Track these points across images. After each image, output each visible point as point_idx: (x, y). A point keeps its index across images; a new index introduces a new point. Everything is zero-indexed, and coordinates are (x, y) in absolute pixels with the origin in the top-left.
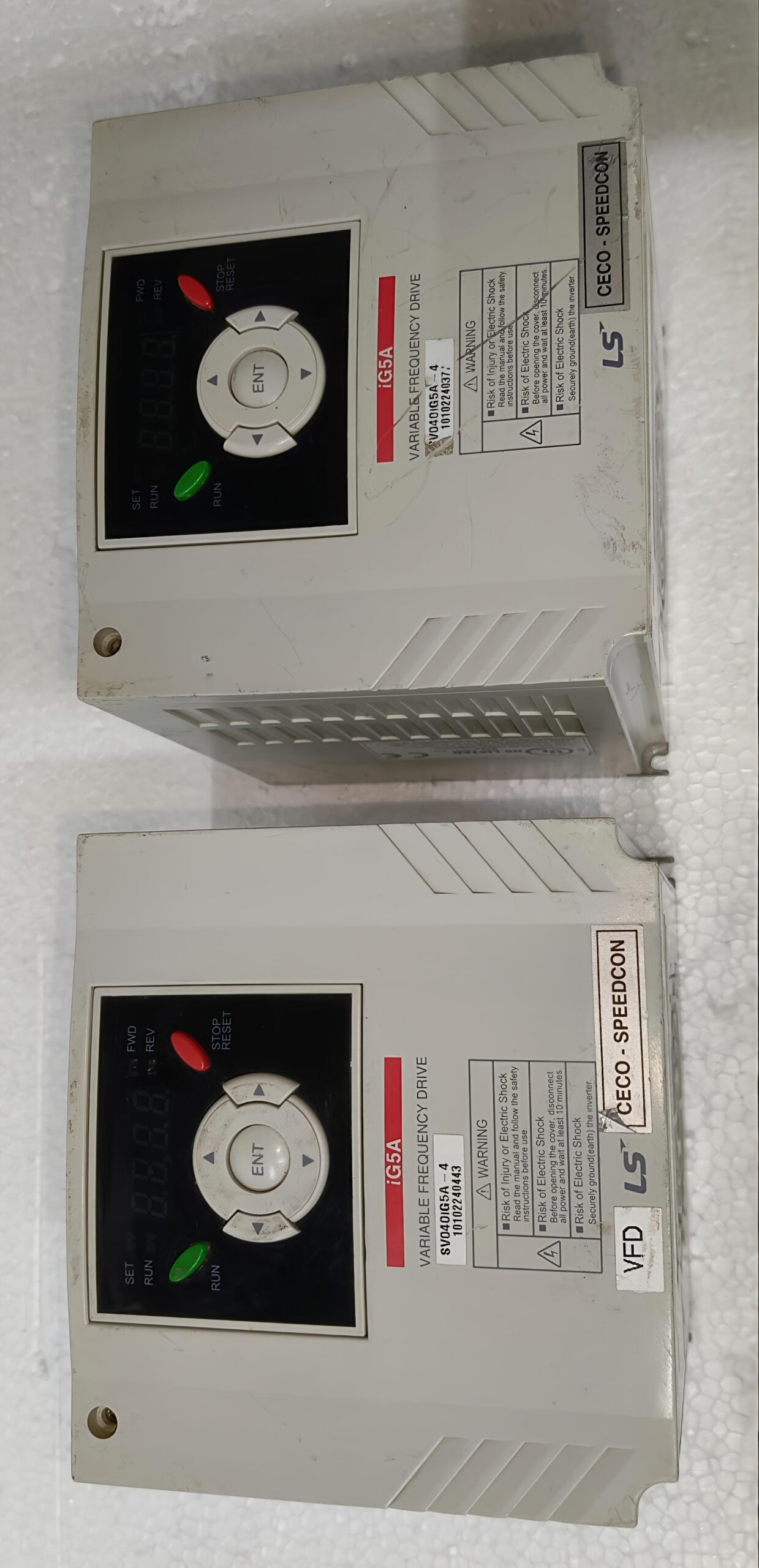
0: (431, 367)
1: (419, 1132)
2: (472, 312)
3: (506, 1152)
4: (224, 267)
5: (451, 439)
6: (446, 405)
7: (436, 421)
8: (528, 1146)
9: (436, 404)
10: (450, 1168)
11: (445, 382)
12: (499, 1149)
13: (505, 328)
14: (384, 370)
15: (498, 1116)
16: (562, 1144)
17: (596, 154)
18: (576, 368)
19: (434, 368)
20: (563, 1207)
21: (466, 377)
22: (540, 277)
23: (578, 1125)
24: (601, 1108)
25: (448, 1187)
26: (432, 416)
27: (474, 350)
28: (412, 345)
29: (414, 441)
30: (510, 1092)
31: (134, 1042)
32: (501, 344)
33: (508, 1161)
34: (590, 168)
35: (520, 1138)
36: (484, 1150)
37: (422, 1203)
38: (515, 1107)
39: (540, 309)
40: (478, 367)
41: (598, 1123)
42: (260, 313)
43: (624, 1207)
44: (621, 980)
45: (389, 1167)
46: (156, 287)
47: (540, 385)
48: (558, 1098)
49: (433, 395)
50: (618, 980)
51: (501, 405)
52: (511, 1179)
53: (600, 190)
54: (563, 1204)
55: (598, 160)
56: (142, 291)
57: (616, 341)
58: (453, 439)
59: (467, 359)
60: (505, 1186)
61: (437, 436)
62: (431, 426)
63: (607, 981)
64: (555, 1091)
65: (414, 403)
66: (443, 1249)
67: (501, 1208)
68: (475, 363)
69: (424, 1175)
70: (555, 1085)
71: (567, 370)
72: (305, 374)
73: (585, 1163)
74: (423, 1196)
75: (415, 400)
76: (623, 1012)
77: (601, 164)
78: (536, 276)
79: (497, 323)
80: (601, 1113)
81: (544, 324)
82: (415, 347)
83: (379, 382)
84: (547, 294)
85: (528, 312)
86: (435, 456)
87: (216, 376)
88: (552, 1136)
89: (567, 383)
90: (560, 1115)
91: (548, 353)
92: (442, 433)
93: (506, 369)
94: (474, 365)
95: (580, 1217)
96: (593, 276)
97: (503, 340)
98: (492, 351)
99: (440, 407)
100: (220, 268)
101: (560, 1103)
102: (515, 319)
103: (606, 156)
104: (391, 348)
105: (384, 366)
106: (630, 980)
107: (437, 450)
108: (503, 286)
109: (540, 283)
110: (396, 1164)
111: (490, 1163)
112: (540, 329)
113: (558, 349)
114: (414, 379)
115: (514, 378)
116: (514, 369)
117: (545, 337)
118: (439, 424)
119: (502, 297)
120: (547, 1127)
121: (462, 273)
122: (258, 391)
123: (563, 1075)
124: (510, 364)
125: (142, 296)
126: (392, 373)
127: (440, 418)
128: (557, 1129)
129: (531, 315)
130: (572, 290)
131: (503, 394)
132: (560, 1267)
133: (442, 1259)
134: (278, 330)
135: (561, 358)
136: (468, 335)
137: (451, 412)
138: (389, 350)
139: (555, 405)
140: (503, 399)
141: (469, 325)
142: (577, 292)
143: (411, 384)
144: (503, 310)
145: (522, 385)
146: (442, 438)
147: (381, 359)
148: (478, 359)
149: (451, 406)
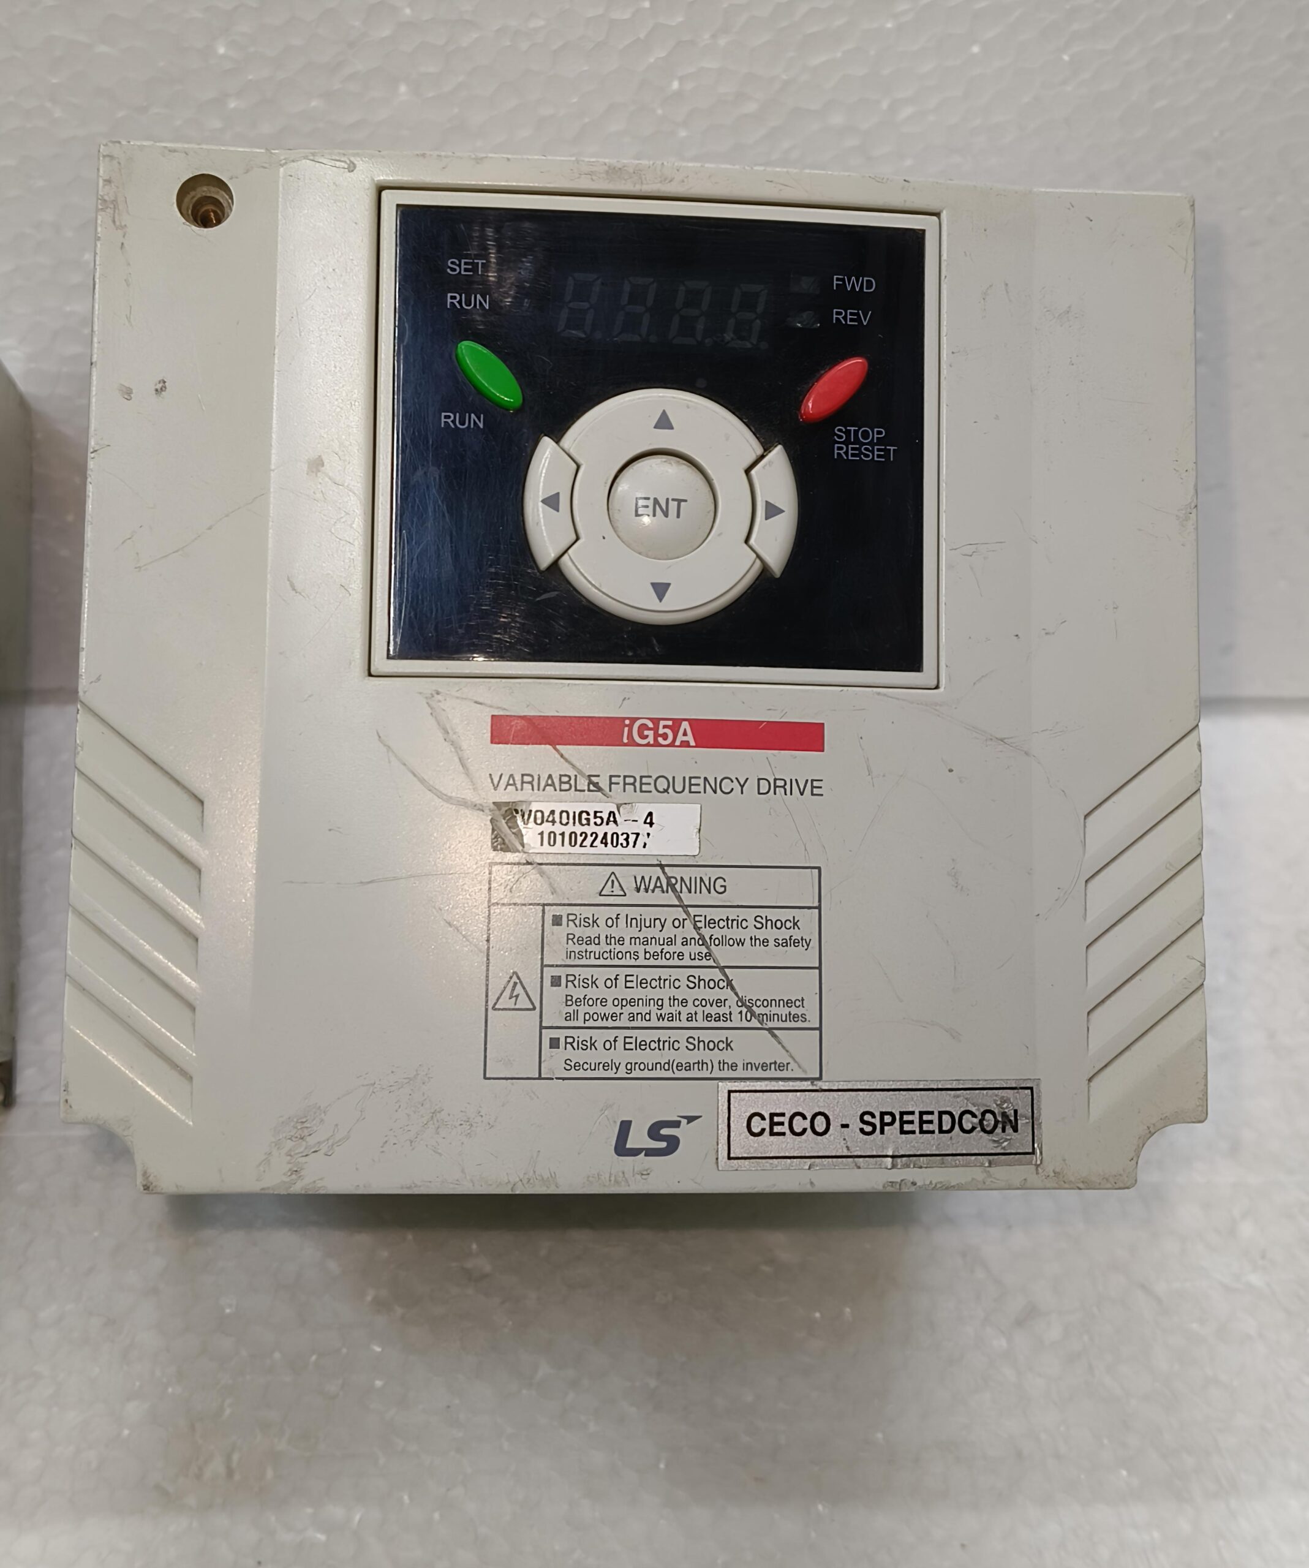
0: (650, 814)
2: (742, 887)
4: (880, 440)
5: (520, 848)
6: (580, 839)
7: (553, 822)
9: (584, 822)
11: (622, 839)
13: (707, 948)
14: (655, 729)
17: (1016, 1113)
18: (622, 1073)
19: (649, 820)
21: (627, 876)
22: (794, 1011)
26: (564, 815)
27: (674, 890)
28: (694, 782)
29: (523, 782)
34: (992, 1101)
39: (736, 1010)
40: (642, 897)
42: (783, 511)
46: (857, 313)
47: (599, 1008)
49: (601, 818)
51: (570, 937)
53: (947, 1118)
55: (1004, 1115)
56: (853, 289)
57: (663, 1145)
58: (516, 850)
59: (658, 878)
61: (526, 823)
62: (546, 814)
65: (590, 783)
68: (650, 891)
71: (619, 1055)
72: (660, 590)
75: (596, 785)
77: (996, 1120)
78: (798, 1003)
79: (717, 933)
81: (708, 1017)
82: (691, 786)
83: (634, 720)
84: (761, 1021)
85: (733, 989)
86: (492, 821)
87: (671, 426)
89: (597, 1055)
91: (654, 1023)
92: (530, 832)
93: (633, 948)
94: (647, 890)
96: (786, 1105)
97: (685, 942)
98: (669, 923)
99: (579, 829)
100: (878, 432)
102: (723, 963)
103: (1010, 1132)
104: (692, 743)
105: (661, 731)
107: (502, 822)
108: (785, 942)
109: (783, 1011)
112: (700, 1009)
113: (660, 1040)
114: (633, 784)
115: (616, 962)
116: (633, 962)
117: (684, 1017)
118: (547, 827)
119: (765, 942)
121: (816, 871)
122: (637, 507)
124: (641, 955)
125: (842, 287)
126: (648, 745)
127: (558, 828)
129: (727, 993)
130: (764, 1066)
131: (590, 941)
134: (748, 537)
135: (642, 1045)
136: (701, 879)
137: (567, 848)
138: (690, 738)
139: (560, 1034)
140: (580, 941)
141: (720, 882)
142: (760, 1074)
143: (625, 777)
144: (741, 943)
145: (601, 975)
146: (524, 831)
147: (676, 725)
148: (658, 897)
149: (577, 849)
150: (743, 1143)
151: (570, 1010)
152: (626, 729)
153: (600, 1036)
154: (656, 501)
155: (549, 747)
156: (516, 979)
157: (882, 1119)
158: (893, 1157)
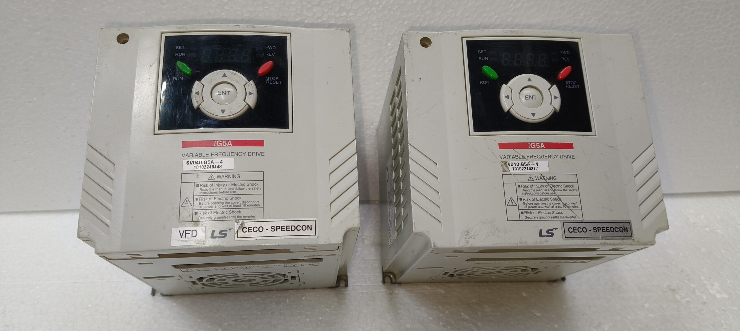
0: (537, 163)
1: (235, 153)
2: (560, 178)
3: (227, 185)
4: (575, 84)
5: (509, 171)
6: (522, 169)
7: (515, 165)
8: (230, 194)
9: (522, 165)
10: (221, 164)
11: (531, 169)
12: (228, 183)
13: (554, 192)
14: (535, 145)
15: (241, 182)
16: (230, 206)
17: (627, 227)
18: (539, 219)
19: (537, 164)
20: (206, 207)
21: (534, 177)
22: (575, 205)
23: (238, 212)
24: (245, 221)
25: (213, 163)
26: (518, 164)
27: (545, 179)
28: (546, 156)
29: (507, 157)
30: (251, 187)
31: (269, 48)
32: (547, 190)
33: (224, 186)
34: (621, 225)
35: (233, 191)
36: (228, 177)
37: (207, 154)
38: (245, 189)
39: (562, 205)
40: (538, 181)
41: (239, 220)
42: (558, 98)
43: (205, 230)
44: (296, 229)
45: (221, 142)
46: (567, 58)
47: (531, 205)
48: (248, 205)
49: (526, 164)
50: (296, 228)
51: (523, 190)
52: (217, 187)
53: (612, 229)
54: (207, 207)
55: (624, 228)
56: (565, 53)
57: (550, 235)
58: (508, 172)
59: (541, 177)
60: (214, 185)
61: (509, 166)
62: (514, 163)
63: (296, 224)
64: (251, 204)
65: (523, 157)
66: (189, 162)
67: (205, 183)
68: (539, 180)
69: (218, 155)
70: (254, 204)
71: (537, 215)
72: (533, 114)
73: (223, 215)
74: (210, 154)
75: (524, 157)
76: (283, 229)
77: (623, 229)
78: (576, 204)
79: (556, 188)
80: (243, 221)
81: (556, 207)
82: (545, 157)
83: (530, 143)
84: (568, 208)
85: (561, 200)
86: (501, 165)
87: (531, 81)
88: (234, 203)
89: (532, 215)
90: (242, 206)
91: (544, 208)
92: (511, 167)
93: (537, 192)
94: (538, 179)
95: (201, 214)
96: (577, 226)
97: (549, 191)
98: (545, 186)
99: (521, 167)
100: (575, 82)
101: (247, 206)
102: (558, 195)
103: (626, 232)
104: (544, 148)
105: (537, 145)
106: (296, 232)
107: (504, 166)
108: (571, 190)
109: (573, 205)
110: (222, 144)
111: (223, 179)
112: (554, 205)
113: (546, 212)
114: (532, 157)
115: (534, 195)
116: (538, 195)
117: (551, 207)
118: (514, 166)
119: (567, 190)
120: (237, 201)
121: (576, 175)
122: (526, 98)
123: (258, 207)
124: (539, 193)
125: (563, 53)
126: (534, 148)
127: (517, 166)
128: (236, 204)
129: (559, 202)
130: (570, 217)
131: (527, 191)
132: (182, 206)
133: (185, 161)
134: (551, 104)
135: (542, 213)
136: (551, 177)
137: (519, 171)
138: (544, 147)
139: (524, 211)
140: (525, 190)
141: (555, 177)
142: (570, 219)
143: (530, 155)
144: (561, 190)
145: (531, 198)
146: (509, 167)
147: (540, 144)
148: (541, 181)
149: (522, 171)
150: (568, 234)
151: (525, 205)
152: (529, 145)
153: (532, 211)
154: (530, 96)
155: (512, 149)
156: (511, 199)
157: (598, 229)
158: (602, 237)
